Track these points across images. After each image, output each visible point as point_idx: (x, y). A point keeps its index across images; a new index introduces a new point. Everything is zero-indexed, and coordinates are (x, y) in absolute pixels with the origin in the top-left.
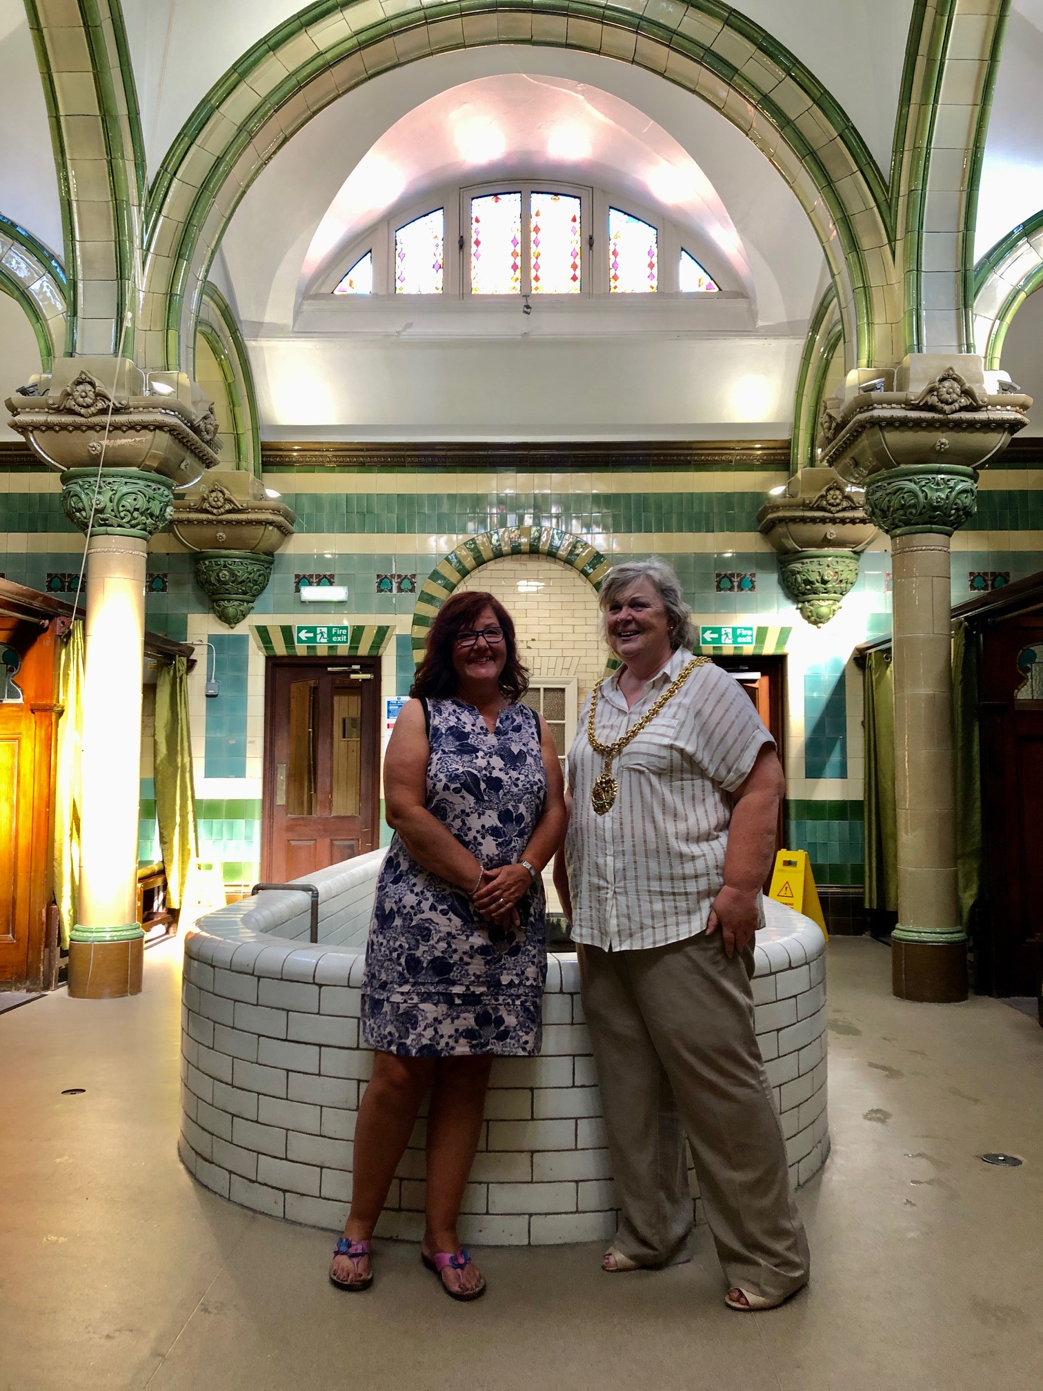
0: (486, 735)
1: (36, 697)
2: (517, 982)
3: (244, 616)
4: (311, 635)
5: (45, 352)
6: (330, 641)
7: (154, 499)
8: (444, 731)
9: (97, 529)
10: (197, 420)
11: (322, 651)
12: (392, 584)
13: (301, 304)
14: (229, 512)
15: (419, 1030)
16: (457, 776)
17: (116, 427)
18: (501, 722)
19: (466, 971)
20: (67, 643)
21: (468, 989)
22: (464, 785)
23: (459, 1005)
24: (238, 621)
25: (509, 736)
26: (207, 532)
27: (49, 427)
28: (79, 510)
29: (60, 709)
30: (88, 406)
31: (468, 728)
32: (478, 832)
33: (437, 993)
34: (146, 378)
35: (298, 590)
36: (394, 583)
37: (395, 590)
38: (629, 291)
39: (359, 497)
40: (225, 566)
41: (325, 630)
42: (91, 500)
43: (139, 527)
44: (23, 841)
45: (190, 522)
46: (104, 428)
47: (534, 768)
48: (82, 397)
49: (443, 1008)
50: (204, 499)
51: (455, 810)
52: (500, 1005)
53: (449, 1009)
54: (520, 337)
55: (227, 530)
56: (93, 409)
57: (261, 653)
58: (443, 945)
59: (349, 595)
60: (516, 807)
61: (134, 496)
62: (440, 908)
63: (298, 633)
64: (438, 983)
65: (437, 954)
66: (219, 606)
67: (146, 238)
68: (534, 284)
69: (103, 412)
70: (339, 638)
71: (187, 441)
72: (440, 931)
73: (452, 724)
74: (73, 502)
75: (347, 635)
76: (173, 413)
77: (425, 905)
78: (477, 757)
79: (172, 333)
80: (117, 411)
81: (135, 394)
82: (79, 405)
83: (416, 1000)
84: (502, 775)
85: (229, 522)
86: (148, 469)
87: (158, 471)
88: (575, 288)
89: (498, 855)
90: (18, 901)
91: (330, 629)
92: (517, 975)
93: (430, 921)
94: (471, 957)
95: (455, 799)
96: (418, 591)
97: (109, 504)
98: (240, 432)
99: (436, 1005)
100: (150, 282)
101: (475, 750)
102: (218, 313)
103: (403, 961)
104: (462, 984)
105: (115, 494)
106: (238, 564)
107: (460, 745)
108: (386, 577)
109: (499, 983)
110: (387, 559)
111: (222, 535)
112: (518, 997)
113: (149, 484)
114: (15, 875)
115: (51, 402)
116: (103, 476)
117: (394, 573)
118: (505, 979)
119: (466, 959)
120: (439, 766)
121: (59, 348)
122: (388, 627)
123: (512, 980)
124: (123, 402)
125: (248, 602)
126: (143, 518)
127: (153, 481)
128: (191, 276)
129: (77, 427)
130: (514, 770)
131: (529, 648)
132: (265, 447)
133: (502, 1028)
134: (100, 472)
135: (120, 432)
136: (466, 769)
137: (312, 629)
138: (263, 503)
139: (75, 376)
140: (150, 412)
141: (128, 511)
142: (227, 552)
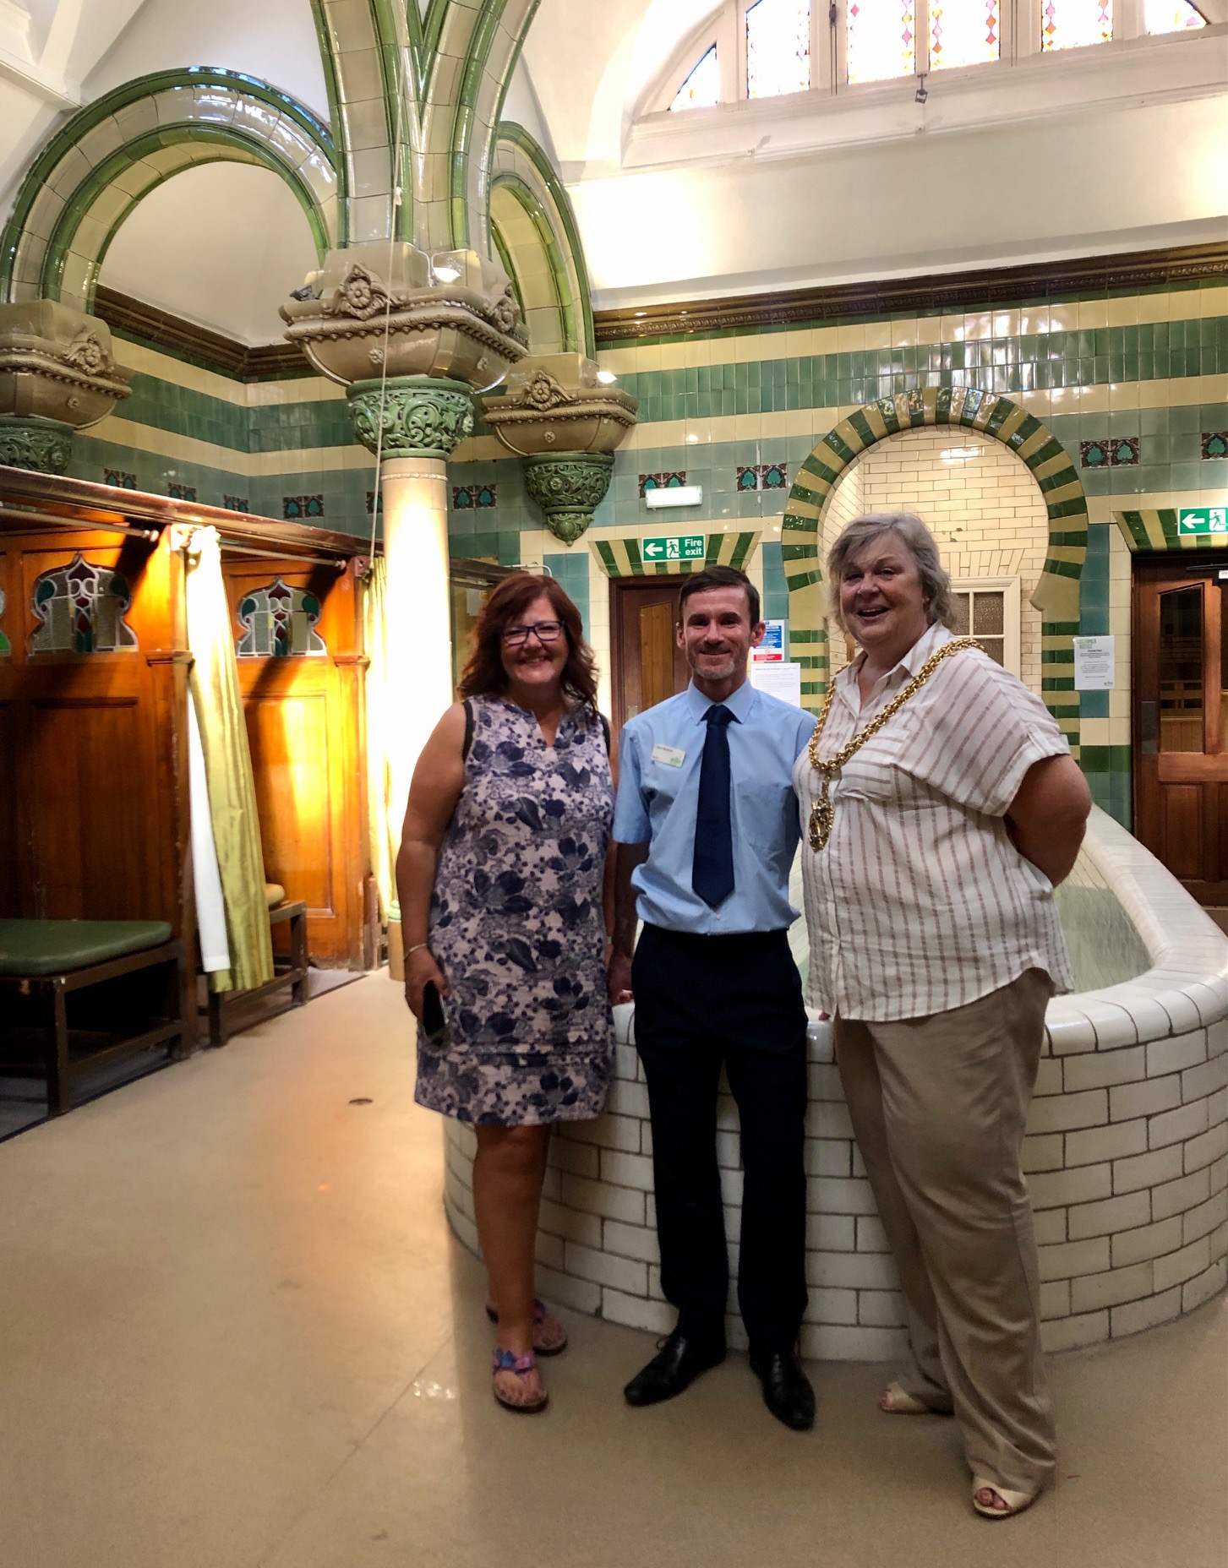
0: (543, 749)
1: (339, 649)
2: (585, 1038)
3: (582, 531)
4: (660, 549)
5: (320, 244)
6: (682, 555)
7: (447, 410)
8: (494, 749)
9: (388, 451)
10: (492, 310)
11: (673, 568)
12: (756, 479)
13: (630, 130)
14: (557, 405)
15: (480, 1095)
16: (511, 804)
17: (397, 329)
18: (562, 732)
19: (530, 1026)
20: (368, 585)
21: (532, 1047)
22: (521, 816)
23: (524, 1067)
24: (576, 537)
25: (571, 749)
26: (534, 432)
27: (325, 336)
28: (367, 431)
29: (366, 661)
30: (365, 307)
31: (522, 744)
32: (535, 866)
33: (499, 1054)
34: (430, 261)
35: (643, 495)
36: (758, 477)
37: (760, 487)
38: (1069, 46)
39: (714, 369)
40: (556, 472)
41: (676, 542)
42: (377, 417)
43: (434, 445)
44: (337, 808)
45: (513, 421)
46: (383, 331)
47: (599, 789)
48: (357, 297)
49: (507, 1070)
50: (527, 393)
51: (506, 843)
52: (568, 1065)
53: (514, 1071)
54: (913, 135)
55: (557, 428)
56: (369, 310)
57: (603, 575)
58: (502, 999)
59: (704, 496)
60: (579, 836)
61: (424, 410)
62: (497, 956)
63: (645, 548)
64: (500, 1042)
65: (497, 1009)
66: (553, 520)
67: (422, 84)
68: (934, 56)
69: (381, 311)
70: (693, 551)
71: (481, 336)
72: (498, 984)
73: (504, 739)
74: (359, 422)
75: (702, 547)
76: (459, 305)
77: (480, 954)
78: (534, 779)
79: (458, 202)
80: (396, 309)
81: (417, 285)
82: (354, 307)
83: (475, 1061)
84: (563, 797)
85: (557, 418)
86: (436, 374)
87: (451, 375)
88: (991, 54)
89: (559, 890)
90: (335, 874)
91: (682, 540)
92: (586, 1030)
93: (486, 972)
94: (535, 1011)
95: (507, 829)
96: (789, 485)
97: (398, 422)
98: (565, 304)
99: (498, 1067)
100: (430, 140)
101: (529, 771)
102: (527, 158)
103: (457, 1016)
104: (525, 1043)
105: (402, 409)
106: (572, 470)
107: (514, 766)
108: (748, 469)
109: (566, 1043)
110: (749, 447)
111: (550, 434)
112: (587, 1054)
113: (441, 392)
114: (330, 845)
115: (325, 306)
116: (388, 388)
117: (758, 464)
118: (572, 1036)
119: (530, 1013)
120: (489, 791)
121: (334, 239)
122: (752, 534)
123: (580, 1037)
124: (402, 298)
125: (586, 513)
126: (438, 434)
127: (445, 389)
128: (477, 125)
129: (355, 333)
130: (577, 792)
131: (953, 540)
132: (599, 318)
133: (570, 1091)
134: (384, 384)
135: (401, 334)
136: (522, 795)
137: (660, 542)
138: (596, 391)
139: (347, 271)
140: (432, 306)
141: (419, 428)
142: (559, 454)
